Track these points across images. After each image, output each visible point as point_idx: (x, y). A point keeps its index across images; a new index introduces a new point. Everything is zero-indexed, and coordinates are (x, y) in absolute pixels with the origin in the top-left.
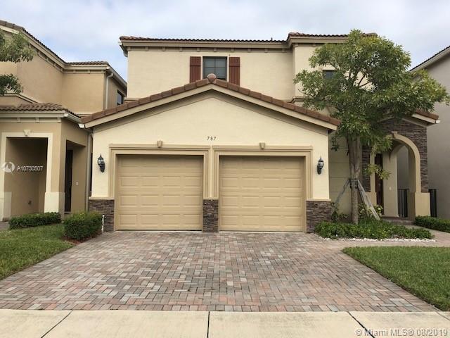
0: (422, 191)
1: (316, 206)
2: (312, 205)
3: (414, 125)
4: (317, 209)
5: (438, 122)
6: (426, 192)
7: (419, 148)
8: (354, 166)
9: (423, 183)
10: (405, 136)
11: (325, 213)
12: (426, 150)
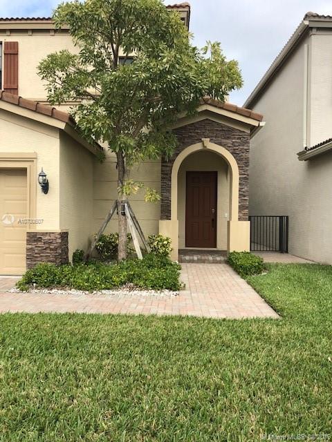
0: (239, 219)
1: (39, 240)
2: (33, 238)
3: (234, 129)
4: (40, 244)
5: (262, 124)
6: (245, 220)
7: (238, 160)
8: (122, 183)
9: (241, 208)
10: (220, 144)
11: (51, 249)
12: (247, 164)
